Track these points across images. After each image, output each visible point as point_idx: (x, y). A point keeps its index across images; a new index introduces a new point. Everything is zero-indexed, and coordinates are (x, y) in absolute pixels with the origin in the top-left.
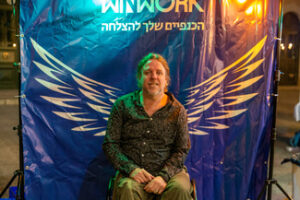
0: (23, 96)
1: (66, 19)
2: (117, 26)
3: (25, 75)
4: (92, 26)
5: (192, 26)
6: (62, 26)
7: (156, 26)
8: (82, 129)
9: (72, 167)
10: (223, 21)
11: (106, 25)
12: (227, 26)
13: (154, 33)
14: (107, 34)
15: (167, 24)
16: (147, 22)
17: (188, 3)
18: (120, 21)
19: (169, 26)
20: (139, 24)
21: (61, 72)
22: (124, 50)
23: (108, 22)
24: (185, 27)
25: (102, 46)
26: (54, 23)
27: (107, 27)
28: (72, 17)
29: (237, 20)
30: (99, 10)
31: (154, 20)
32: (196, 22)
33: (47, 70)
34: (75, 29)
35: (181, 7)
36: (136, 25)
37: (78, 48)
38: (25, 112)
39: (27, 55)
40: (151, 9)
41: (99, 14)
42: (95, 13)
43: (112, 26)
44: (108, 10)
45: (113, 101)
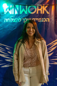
2: (11, 20)
5: (44, 20)
11: (6, 19)
14: (7, 23)
15: (33, 19)
16: (24, 18)
17: (42, 10)
18: (12, 18)
20: (21, 19)
22: (14, 30)
23: (7, 18)
24: (41, 20)
25: (4, 29)
27: (7, 20)
30: (3, 13)
31: (27, 17)
32: (46, 18)
35: (39, 11)
36: (19, 19)
41: (3, 15)
42: (1, 14)
43: (9, 20)
44: (7, 13)
45: (9, 52)
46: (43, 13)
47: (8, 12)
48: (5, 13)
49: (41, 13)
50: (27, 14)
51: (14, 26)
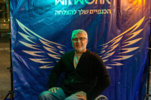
0: (13, 51)
1: (36, 8)
2: (64, 12)
3: (14, 39)
4: (50, 12)
5: (104, 12)
6: (34, 13)
7: (85, 12)
8: (45, 67)
9: (40, 87)
10: (121, 9)
11: (58, 11)
12: (123, 11)
13: (84, 16)
14: (58, 16)
15: (91, 10)
16: (80, 10)
18: (65, 9)
19: (92, 12)
20: (76, 11)
21: (33, 37)
22: (67, 25)
23: (59, 10)
24: (100, 12)
25: (55, 23)
26: (29, 11)
27: (58, 12)
28: (39, 8)
29: (128, 8)
30: (54, 4)
31: (84, 9)
32: (106, 9)
33: (25, 37)
34: (40, 14)
36: (74, 11)
37: (42, 24)
38: (14, 59)
39: (14, 28)
40: (82, 3)
41: (53, 6)
42: (51, 5)
43: (61, 12)
44: (58, 4)
45: (61, 52)
46: (103, 3)
47: (60, 3)
48: (56, 4)
49: (101, 3)
50: (83, 5)
51: (67, 19)
